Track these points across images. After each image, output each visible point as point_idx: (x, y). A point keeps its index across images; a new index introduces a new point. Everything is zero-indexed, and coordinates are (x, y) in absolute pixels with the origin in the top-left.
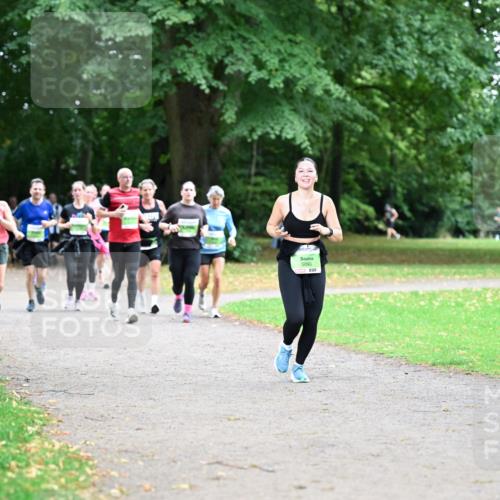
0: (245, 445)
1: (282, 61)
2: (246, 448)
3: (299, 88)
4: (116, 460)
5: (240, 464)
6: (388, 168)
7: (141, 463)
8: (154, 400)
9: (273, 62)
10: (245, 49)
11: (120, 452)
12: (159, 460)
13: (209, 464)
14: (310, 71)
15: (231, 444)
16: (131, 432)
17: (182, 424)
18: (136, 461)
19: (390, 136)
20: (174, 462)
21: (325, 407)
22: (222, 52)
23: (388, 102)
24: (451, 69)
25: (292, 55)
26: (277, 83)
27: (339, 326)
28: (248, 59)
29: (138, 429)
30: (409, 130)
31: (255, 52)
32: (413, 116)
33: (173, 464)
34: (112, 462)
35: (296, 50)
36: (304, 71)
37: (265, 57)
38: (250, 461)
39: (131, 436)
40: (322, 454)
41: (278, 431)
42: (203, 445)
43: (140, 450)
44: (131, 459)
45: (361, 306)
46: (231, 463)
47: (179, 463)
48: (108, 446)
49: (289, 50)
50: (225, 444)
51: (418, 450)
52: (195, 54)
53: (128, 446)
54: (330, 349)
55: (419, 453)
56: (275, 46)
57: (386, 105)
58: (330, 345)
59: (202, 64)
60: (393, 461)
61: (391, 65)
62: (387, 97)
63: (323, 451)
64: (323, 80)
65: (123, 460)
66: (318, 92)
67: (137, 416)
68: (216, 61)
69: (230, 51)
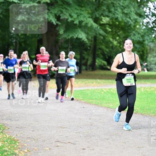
0: (66, 136)
1: (78, 16)
2: (67, 137)
3: (83, 24)
4: (26, 141)
5: (65, 142)
6: (111, 49)
7: (34, 142)
8: (38, 122)
9: (75, 16)
10: (66, 12)
11: (27, 138)
12: (39, 141)
13: (55, 142)
14: (87, 19)
15: (62, 135)
16: (31, 132)
17: (47, 129)
18: (32, 141)
19: (111, 39)
20: (44, 141)
21: (91, 124)
22: (59, 13)
23: (111, 29)
24: (132, 18)
25: (81, 14)
26: (76, 22)
27: (96, 99)
28: (68, 15)
29: (33, 131)
30: (118, 38)
31: (70, 13)
32: (119, 33)
33: (44, 142)
34: (25, 141)
35: (82, 13)
36: (85, 19)
37: (73, 14)
38: (68, 141)
39: (31, 133)
40: (90, 139)
41: (77, 132)
42: (53, 136)
43: (34, 138)
44: (31, 140)
45: (103, 92)
46: (62, 141)
47: (46, 142)
48: (23, 136)
49: (80, 13)
50: (60, 135)
51: (120, 137)
52: (51, 13)
53: (30, 136)
54: (93, 106)
55: (121, 138)
56: (76, 11)
57: (110, 30)
58: (93, 105)
59: (53, 16)
60: (112, 141)
61: (113, 16)
62: (111, 27)
63: (91, 138)
64: (91, 22)
65: (28, 141)
66: (89, 25)
67: (33, 127)
68: (57, 15)
69: (62, 12)
